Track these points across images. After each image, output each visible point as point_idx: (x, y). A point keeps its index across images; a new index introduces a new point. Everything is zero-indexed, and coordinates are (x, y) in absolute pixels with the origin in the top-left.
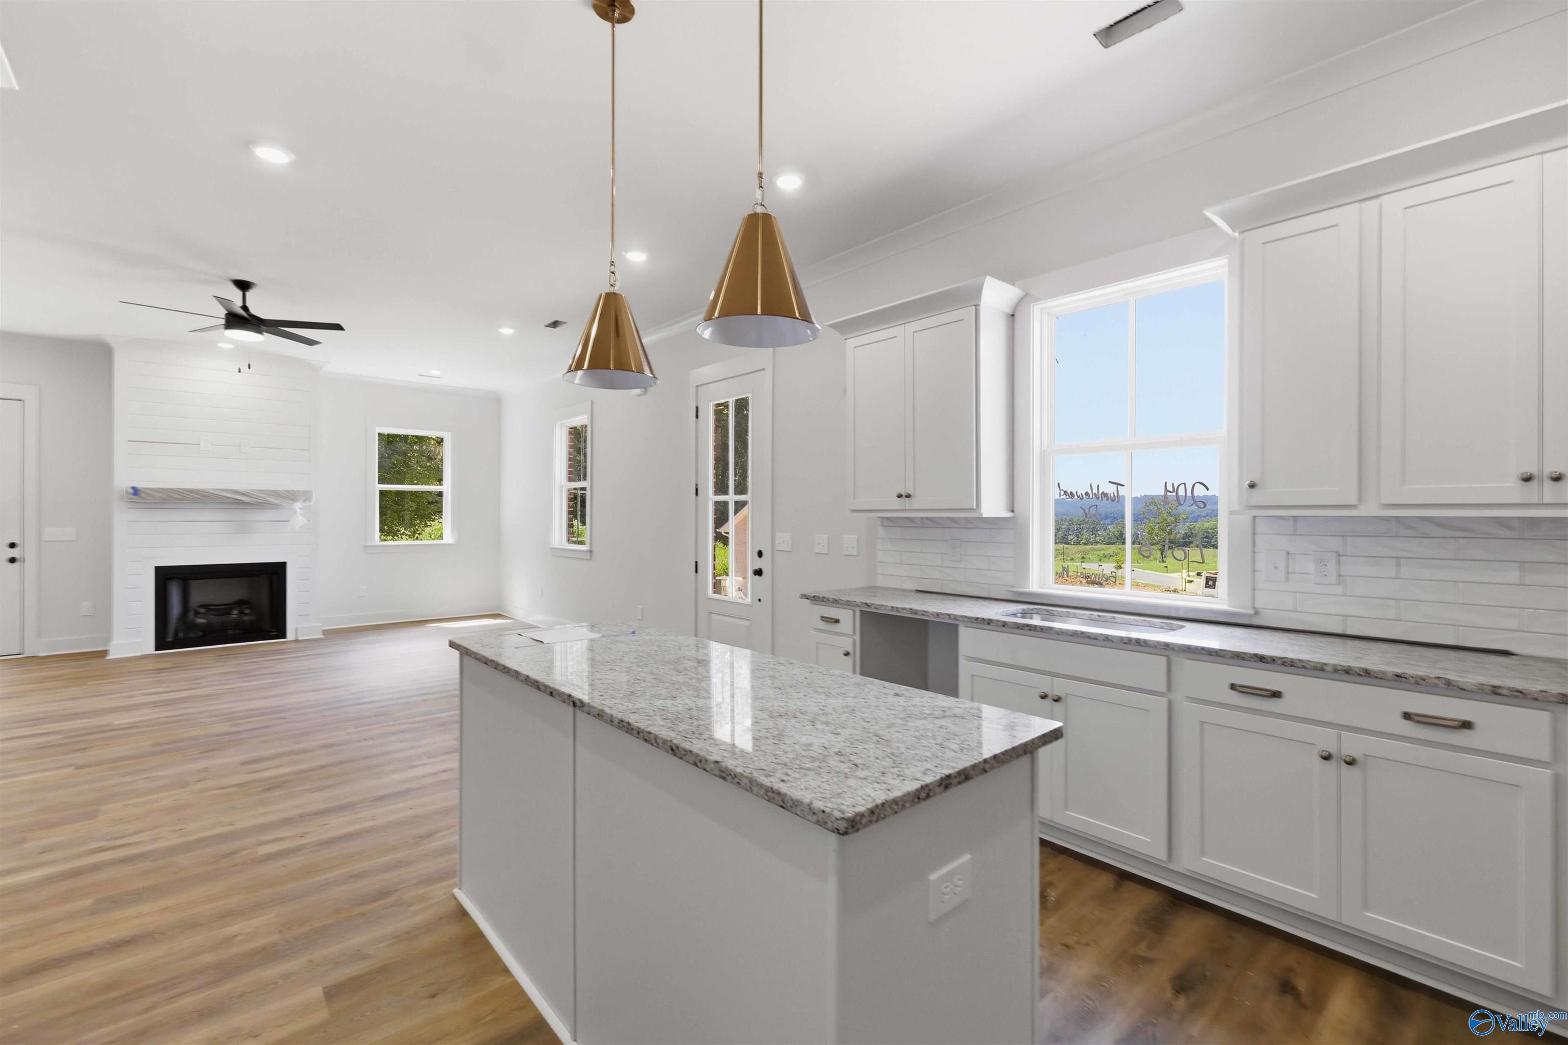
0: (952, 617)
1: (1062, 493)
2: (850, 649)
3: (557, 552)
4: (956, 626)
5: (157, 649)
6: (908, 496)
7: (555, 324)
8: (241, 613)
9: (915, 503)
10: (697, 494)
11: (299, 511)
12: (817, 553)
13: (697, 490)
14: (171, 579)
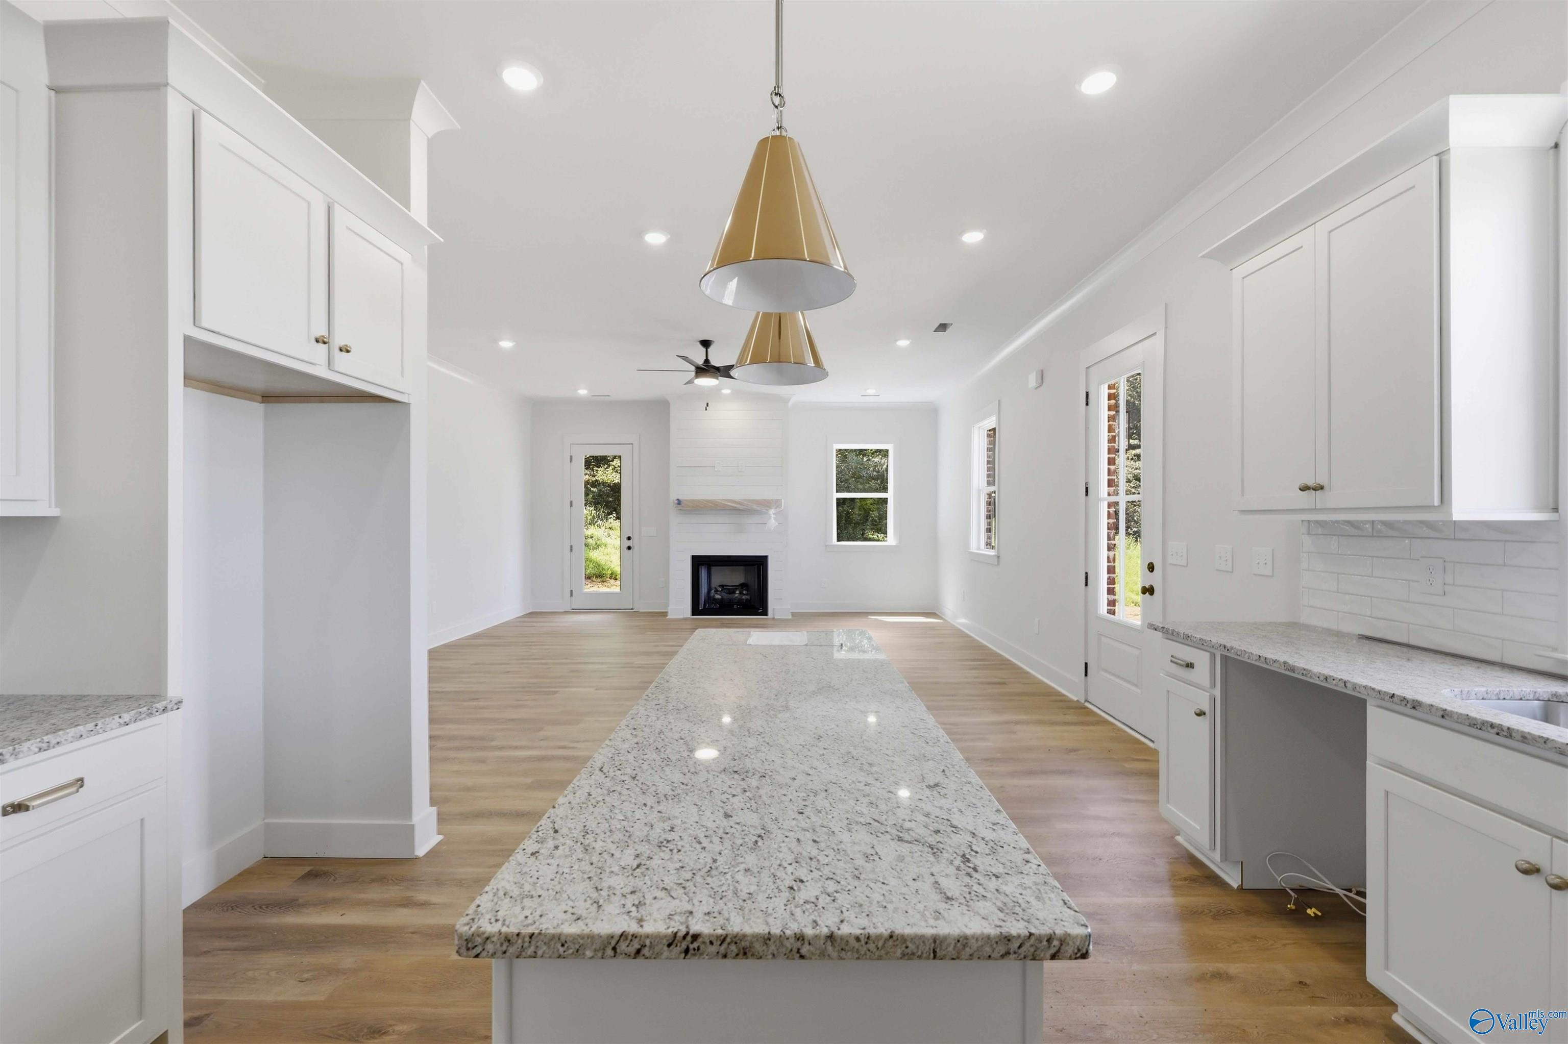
2: (1208, 708)
3: (976, 558)
5: (693, 614)
6: (1319, 488)
7: (943, 327)
8: (741, 593)
9: (1330, 499)
10: (1087, 495)
11: (772, 516)
12: (1217, 570)
13: (1087, 489)
14: (703, 565)
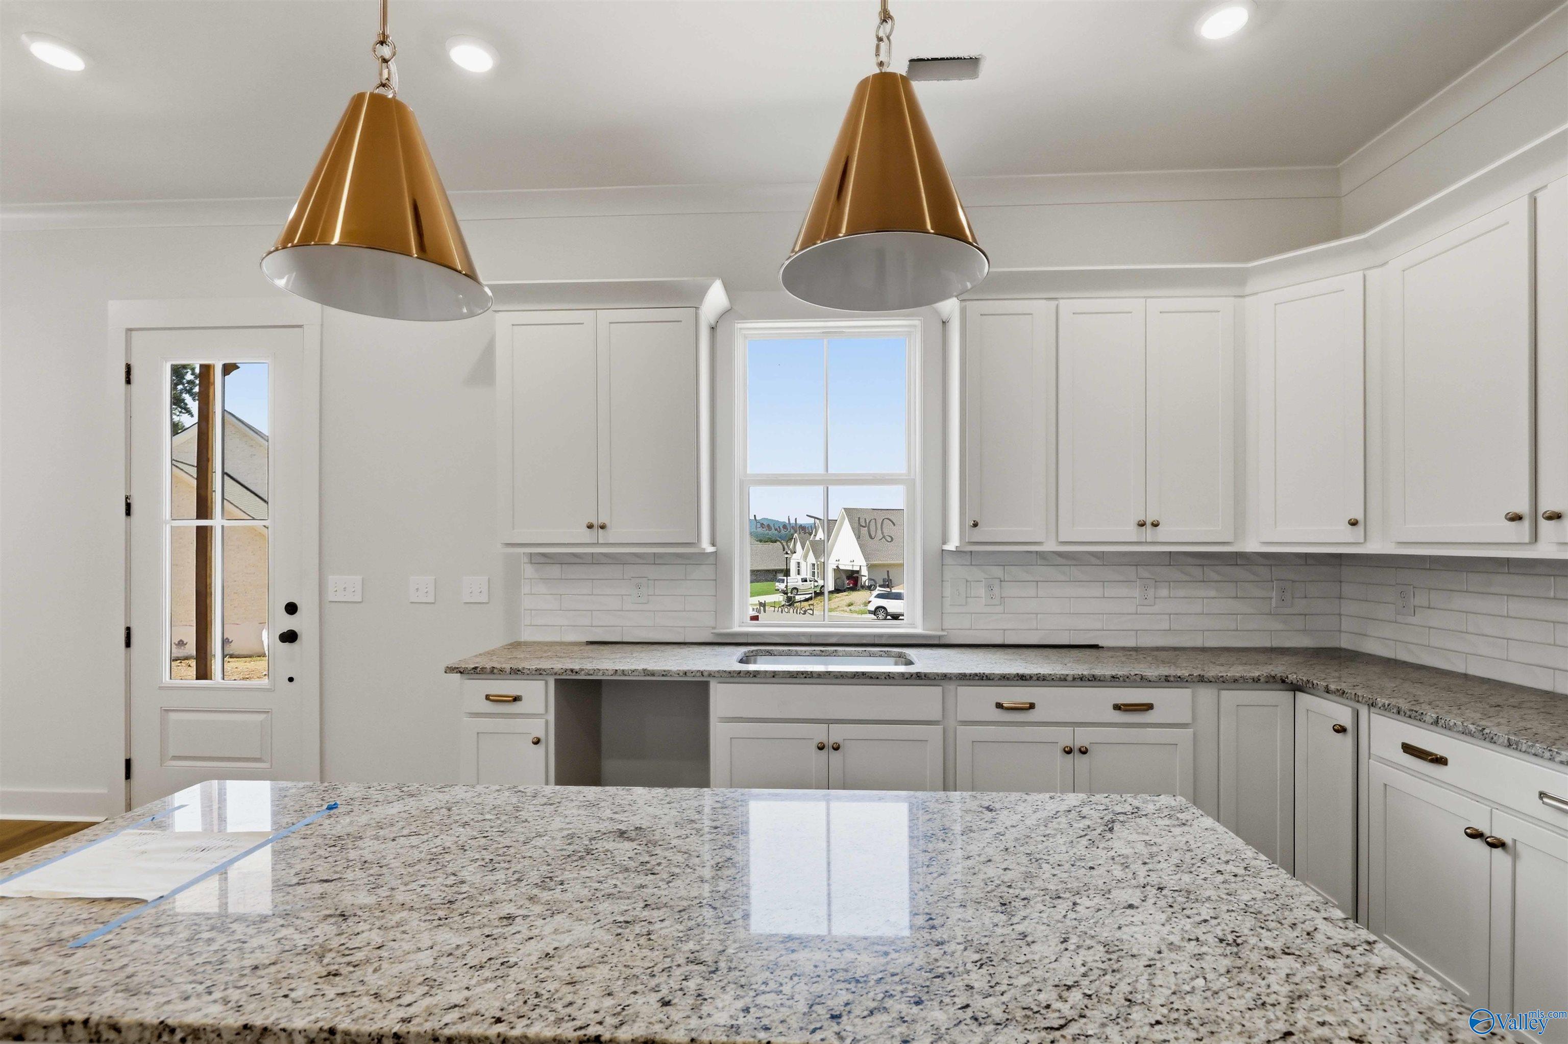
0: (706, 674)
1: (759, 525)
2: (541, 734)
4: (707, 684)
6: (603, 527)
9: (611, 536)
10: (129, 514)
12: (412, 603)
13: (129, 506)
